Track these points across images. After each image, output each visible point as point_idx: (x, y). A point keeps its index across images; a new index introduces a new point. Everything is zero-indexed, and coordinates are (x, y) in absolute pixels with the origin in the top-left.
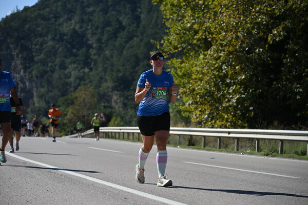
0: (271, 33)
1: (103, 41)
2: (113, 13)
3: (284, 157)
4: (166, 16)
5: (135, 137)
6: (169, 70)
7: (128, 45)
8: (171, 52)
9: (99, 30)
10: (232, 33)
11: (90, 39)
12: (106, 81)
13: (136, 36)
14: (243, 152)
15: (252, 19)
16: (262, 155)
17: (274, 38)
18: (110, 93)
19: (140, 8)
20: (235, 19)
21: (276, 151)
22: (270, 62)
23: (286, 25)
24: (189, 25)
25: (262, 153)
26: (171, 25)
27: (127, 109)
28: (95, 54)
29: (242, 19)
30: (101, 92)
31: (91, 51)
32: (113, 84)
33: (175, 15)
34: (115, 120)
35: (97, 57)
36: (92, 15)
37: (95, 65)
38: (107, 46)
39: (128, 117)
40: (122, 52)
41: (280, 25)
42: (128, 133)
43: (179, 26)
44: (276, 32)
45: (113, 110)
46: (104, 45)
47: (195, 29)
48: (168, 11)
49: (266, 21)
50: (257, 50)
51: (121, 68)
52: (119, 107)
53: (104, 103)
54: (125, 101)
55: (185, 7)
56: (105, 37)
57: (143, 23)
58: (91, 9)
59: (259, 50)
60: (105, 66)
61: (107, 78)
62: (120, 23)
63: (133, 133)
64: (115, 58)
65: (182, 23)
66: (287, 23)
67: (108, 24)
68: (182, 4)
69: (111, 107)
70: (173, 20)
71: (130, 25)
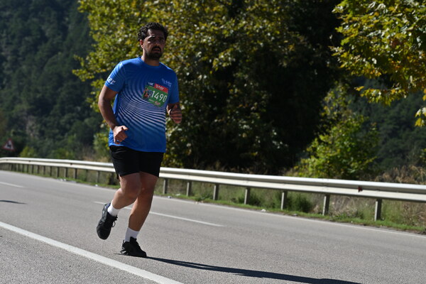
0: (218, 57)
1: (20, 54)
2: (35, 20)
3: (218, 204)
4: (94, 27)
5: (46, 171)
6: (94, 93)
7: (50, 61)
8: (98, 71)
9: (16, 40)
10: (171, 54)
11: (4, 49)
12: (20, 102)
13: (60, 50)
14: (171, 195)
15: (196, 39)
16: (192, 200)
17: (220, 63)
18: (25, 118)
19: (68, 16)
20: (176, 36)
21: (210, 196)
22: (214, 91)
23: (235, 49)
24: (120, 40)
25: (194, 198)
26: (99, 38)
27: (45, 139)
28: (8, 69)
29: (184, 37)
30: (14, 116)
31: (4, 64)
32: (29, 107)
33: (105, 28)
34: (28, 151)
35: (11, 72)
36: (8, 21)
37: (8, 82)
38: (24, 59)
39: (44, 149)
40: (42, 68)
41: (228, 48)
42: (39, 166)
43: (108, 41)
44: (222, 57)
45: (27, 138)
46: (20, 58)
47: (127, 45)
48: (96, 22)
49: (211, 42)
50: (200, 76)
51: (40, 88)
52: (34, 135)
53: (17, 129)
54: (43, 129)
55: (118, 18)
56: (22, 49)
57: (71, 35)
58: (7, 13)
59: (203, 77)
60: (21, 84)
61: (22, 98)
62: (42, 32)
63: (44, 166)
64: (33, 76)
65: (113, 38)
66: (237, 47)
67: (27, 33)
68: (114, 15)
69: (24, 135)
70: (102, 33)
71: (54, 36)
